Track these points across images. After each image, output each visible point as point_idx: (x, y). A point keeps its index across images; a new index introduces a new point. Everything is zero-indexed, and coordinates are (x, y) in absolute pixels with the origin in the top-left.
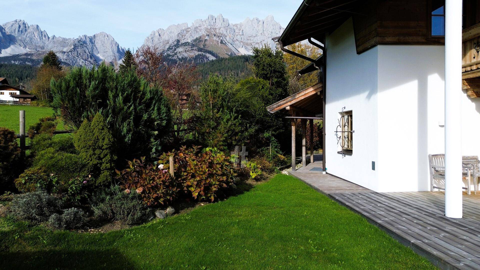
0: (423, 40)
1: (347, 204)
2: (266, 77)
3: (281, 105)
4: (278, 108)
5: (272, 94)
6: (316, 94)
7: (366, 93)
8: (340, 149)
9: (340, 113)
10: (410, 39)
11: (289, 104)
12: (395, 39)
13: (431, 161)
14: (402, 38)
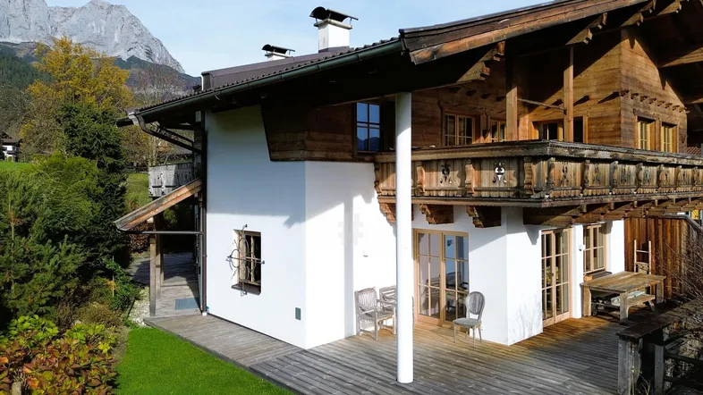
0: (349, 157)
1: (288, 384)
2: (88, 154)
3: (139, 217)
4: (135, 222)
5: (102, 185)
6: (193, 196)
7: (285, 218)
8: (235, 281)
9: (237, 231)
10: (336, 155)
11: (153, 213)
12: (322, 155)
13: (357, 299)
14: (330, 154)
